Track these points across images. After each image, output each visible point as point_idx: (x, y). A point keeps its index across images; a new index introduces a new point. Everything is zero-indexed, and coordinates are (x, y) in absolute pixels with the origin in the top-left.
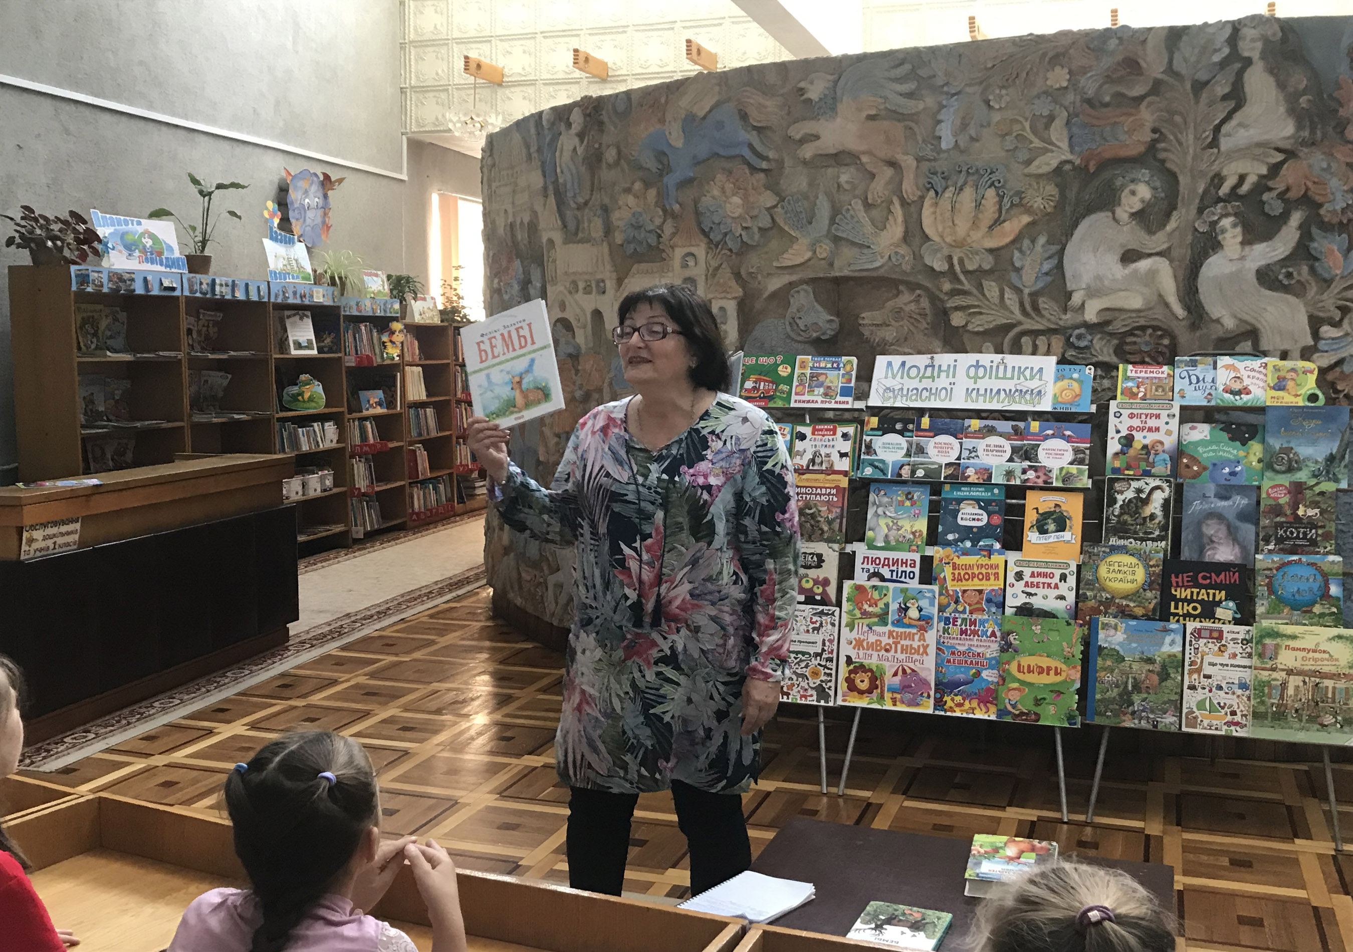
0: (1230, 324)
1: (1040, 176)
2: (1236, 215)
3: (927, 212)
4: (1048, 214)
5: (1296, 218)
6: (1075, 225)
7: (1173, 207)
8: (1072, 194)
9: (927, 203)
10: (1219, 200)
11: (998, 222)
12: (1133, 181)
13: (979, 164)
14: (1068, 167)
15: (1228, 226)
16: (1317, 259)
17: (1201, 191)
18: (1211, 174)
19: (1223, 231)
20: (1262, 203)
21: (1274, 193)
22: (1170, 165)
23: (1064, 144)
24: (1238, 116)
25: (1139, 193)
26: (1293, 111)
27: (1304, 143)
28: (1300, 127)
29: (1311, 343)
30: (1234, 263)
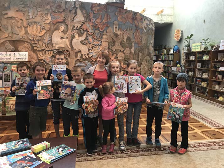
0: (77, 50)
1: (47, 24)
2: (77, 32)
3: (28, 29)
4: (48, 31)
5: (85, 33)
6: (53, 32)
7: (68, 30)
8: (52, 27)
9: (28, 27)
11: (41, 31)
12: (61, 26)
13: (37, 21)
14: (51, 23)
16: (88, 40)
17: (72, 28)
18: (73, 25)
19: (75, 35)
20: (80, 31)
21: (82, 29)
22: (67, 23)
23: (50, 19)
24: (76, 16)
25: (62, 28)
26: (84, 16)
27: (86, 22)
28: (85, 19)
29: (88, 53)
30: (77, 40)
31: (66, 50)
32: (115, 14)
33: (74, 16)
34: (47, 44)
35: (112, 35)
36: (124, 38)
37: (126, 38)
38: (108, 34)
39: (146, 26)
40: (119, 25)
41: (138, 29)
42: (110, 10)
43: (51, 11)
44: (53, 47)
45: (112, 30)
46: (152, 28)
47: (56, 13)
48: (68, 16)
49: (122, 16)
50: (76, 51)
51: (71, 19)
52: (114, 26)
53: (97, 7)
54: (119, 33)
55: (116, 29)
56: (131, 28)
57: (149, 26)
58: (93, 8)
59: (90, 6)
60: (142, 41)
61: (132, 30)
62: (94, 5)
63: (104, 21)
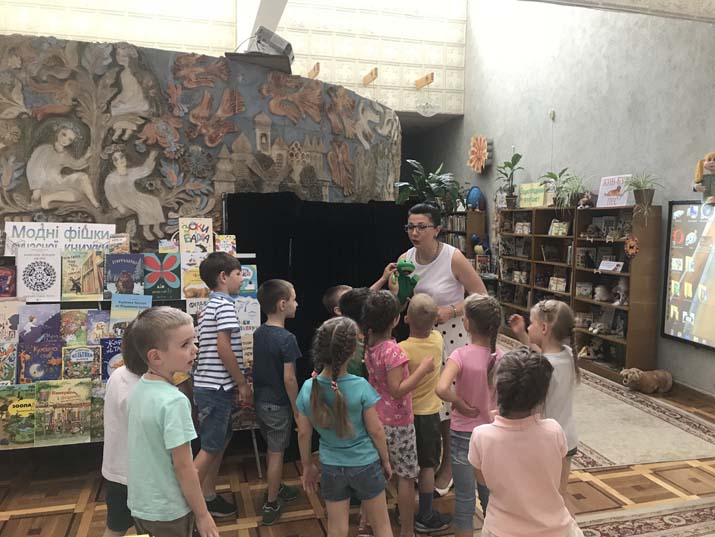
0: (122, 210)
1: (8, 120)
2: (122, 151)
4: (16, 143)
5: (153, 154)
6: (32, 151)
7: (87, 144)
8: (29, 133)
10: (113, 142)
12: (64, 127)
14: (25, 116)
15: (118, 157)
16: (165, 177)
17: (102, 136)
18: (107, 128)
19: (116, 160)
20: (136, 145)
21: (141, 141)
22: (84, 120)
23: (21, 102)
24: (119, 97)
25: (68, 135)
26: (147, 97)
27: (154, 115)
28: (151, 106)
29: (164, 221)
30: (123, 178)
31: (83, 213)
32: (260, 91)
33: (111, 95)
34: (10, 191)
35: (250, 159)
36: (292, 170)
37: (298, 169)
38: (235, 156)
39: (368, 129)
40: (273, 126)
41: (341, 142)
42: (240, 78)
43: (23, 75)
44: (30, 201)
45: (249, 145)
46: (388, 137)
47: (45, 82)
48: (86, 95)
49: (284, 98)
50: (119, 216)
51: (98, 107)
52: (258, 132)
53: (194, 65)
54: (274, 153)
55: (264, 139)
56: (318, 139)
57: (380, 131)
58: (180, 70)
59: (171, 64)
60: (357, 178)
61: (318, 143)
62: (183, 61)
63: (219, 113)
